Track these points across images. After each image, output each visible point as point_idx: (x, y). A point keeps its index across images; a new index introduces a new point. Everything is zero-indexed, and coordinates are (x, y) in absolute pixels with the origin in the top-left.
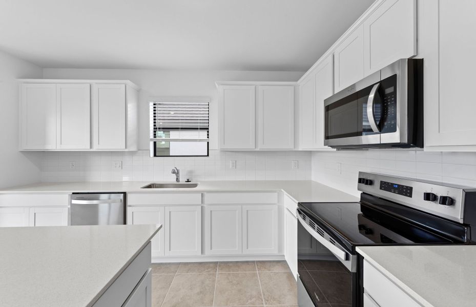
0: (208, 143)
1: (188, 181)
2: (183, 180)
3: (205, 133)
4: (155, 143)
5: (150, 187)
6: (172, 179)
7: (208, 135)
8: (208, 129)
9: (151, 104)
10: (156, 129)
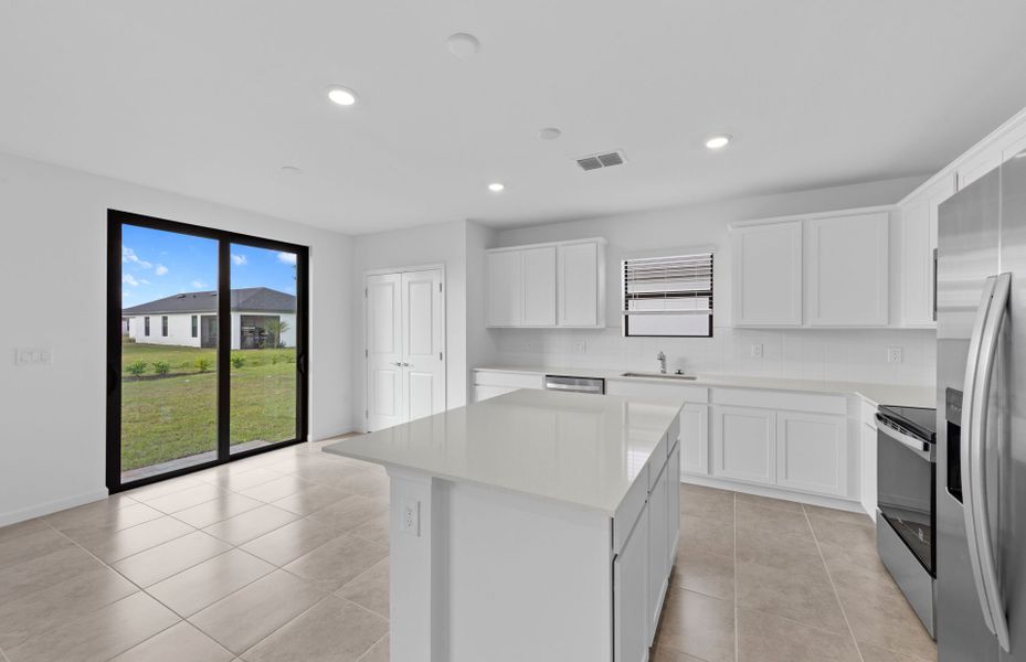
0: (711, 317)
1: (679, 373)
2: (671, 371)
3: (706, 300)
4: (627, 317)
5: (626, 375)
6: (656, 368)
7: (711, 303)
8: (711, 294)
9: (623, 263)
10: (631, 297)
